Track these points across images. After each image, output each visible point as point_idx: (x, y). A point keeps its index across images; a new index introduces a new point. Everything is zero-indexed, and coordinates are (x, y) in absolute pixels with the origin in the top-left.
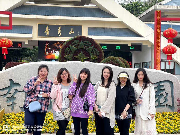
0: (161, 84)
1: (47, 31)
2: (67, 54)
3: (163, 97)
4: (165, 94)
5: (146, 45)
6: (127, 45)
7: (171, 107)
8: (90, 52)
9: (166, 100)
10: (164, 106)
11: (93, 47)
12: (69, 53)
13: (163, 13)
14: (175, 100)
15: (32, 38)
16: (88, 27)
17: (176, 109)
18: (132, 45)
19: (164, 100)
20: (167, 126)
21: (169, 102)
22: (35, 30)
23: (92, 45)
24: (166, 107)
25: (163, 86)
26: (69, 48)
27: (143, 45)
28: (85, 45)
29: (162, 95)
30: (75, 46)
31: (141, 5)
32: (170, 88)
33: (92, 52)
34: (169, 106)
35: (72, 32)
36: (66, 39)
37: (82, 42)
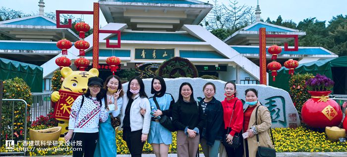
0: (273, 100)
1: (143, 54)
2: (164, 74)
3: (275, 113)
4: (277, 110)
5: (231, 65)
6: (215, 66)
7: (283, 123)
8: (186, 71)
9: (278, 116)
10: (276, 122)
11: (188, 67)
12: (167, 73)
13: (246, 37)
14: (287, 115)
15: (130, 60)
16: (180, 51)
17: (288, 125)
18: (219, 66)
19: (276, 116)
20: (289, 143)
21: (282, 118)
22: (133, 53)
23: (187, 65)
24: (278, 123)
25: (274, 101)
26: (167, 68)
27: (229, 65)
28: (181, 65)
29: (274, 110)
30: (172, 67)
31: (224, 32)
32: (281, 103)
33: (188, 71)
34: (281, 122)
35: (165, 55)
36: (162, 61)
37: (178, 63)
